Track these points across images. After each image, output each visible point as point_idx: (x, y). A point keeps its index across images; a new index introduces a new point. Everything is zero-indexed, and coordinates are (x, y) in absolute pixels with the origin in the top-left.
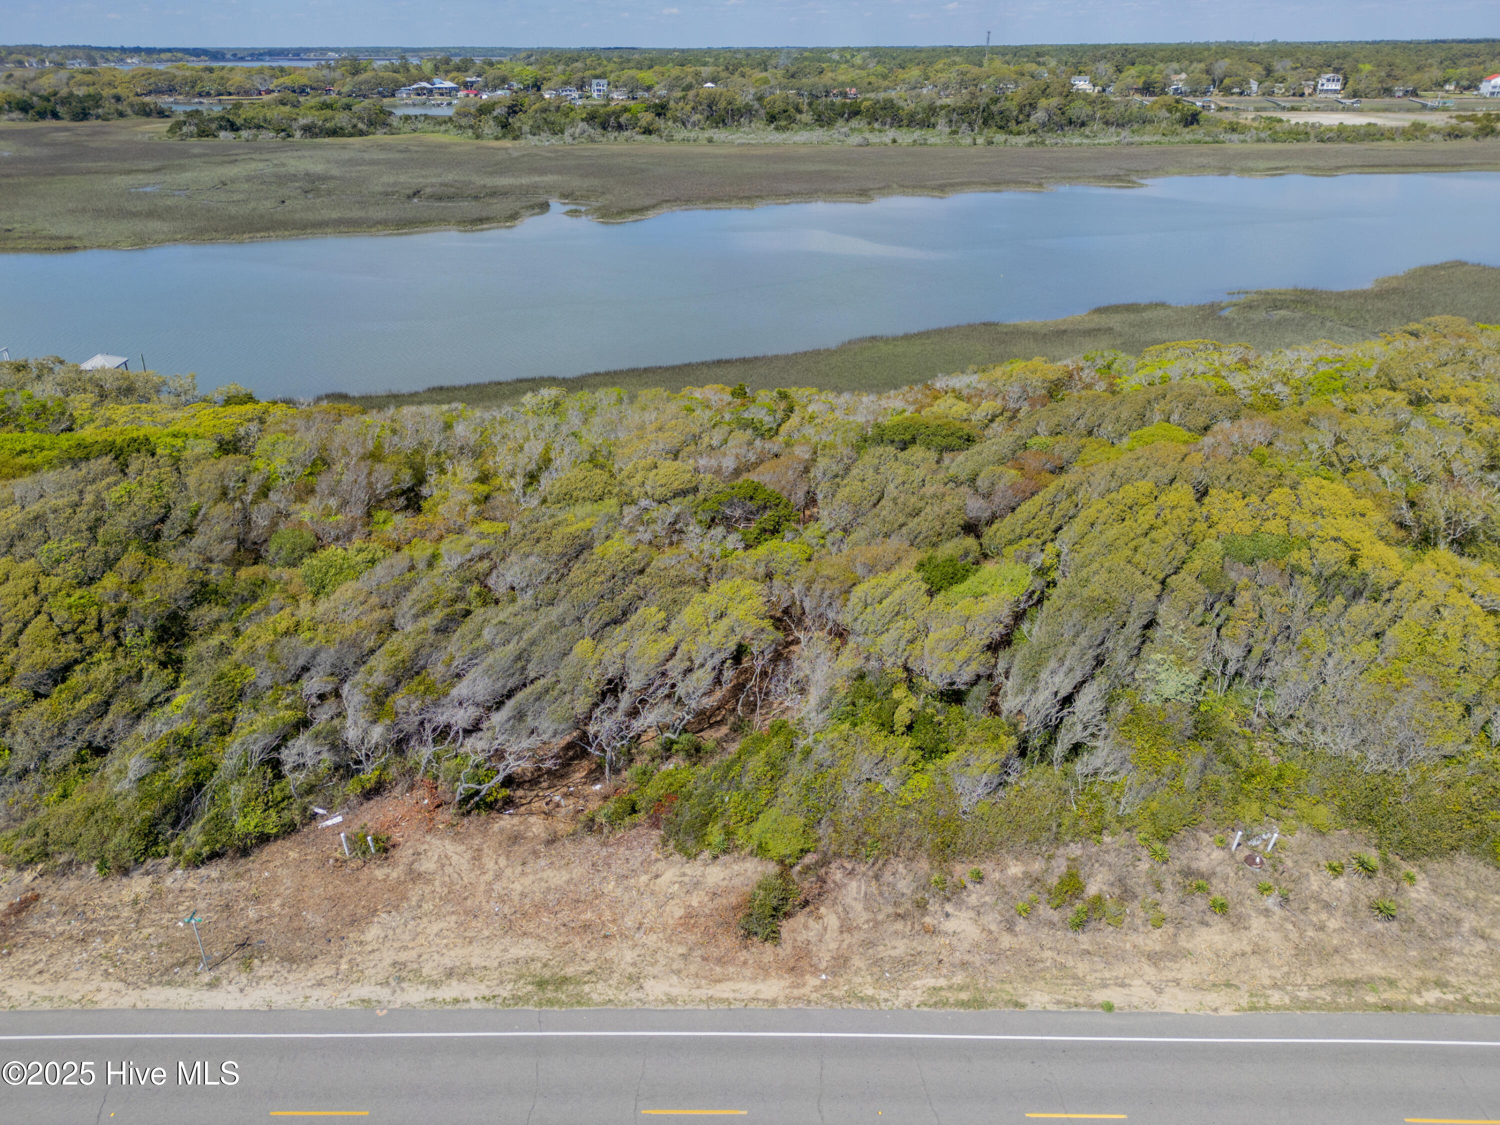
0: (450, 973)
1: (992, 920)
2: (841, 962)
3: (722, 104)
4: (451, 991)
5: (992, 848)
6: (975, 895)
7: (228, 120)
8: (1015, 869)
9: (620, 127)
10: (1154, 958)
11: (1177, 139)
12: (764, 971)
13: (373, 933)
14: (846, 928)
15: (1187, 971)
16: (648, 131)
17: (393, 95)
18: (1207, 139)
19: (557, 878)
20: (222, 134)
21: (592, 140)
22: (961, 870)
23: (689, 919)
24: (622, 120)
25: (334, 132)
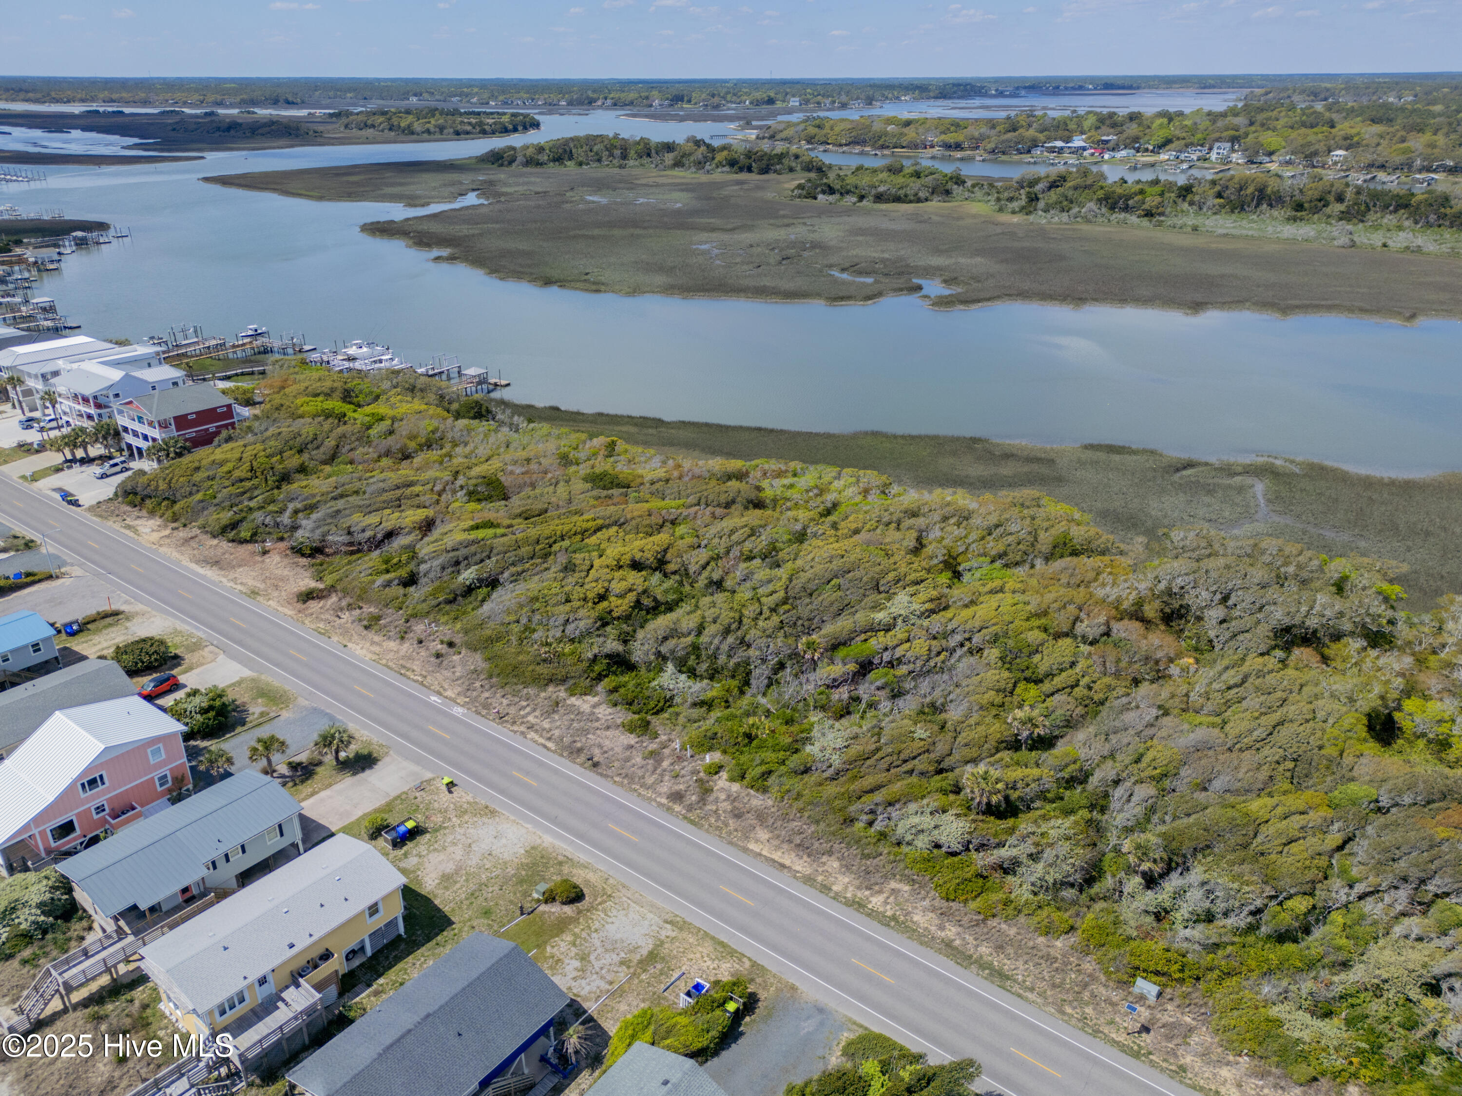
0: (242, 583)
2: (311, 615)
3: (1250, 190)
4: (237, 586)
7: (829, 186)
9: (1126, 209)
12: (293, 608)
13: (240, 569)
14: (321, 607)
16: (1149, 214)
17: (1029, 152)
19: (287, 573)
20: (820, 196)
21: (1088, 221)
23: (296, 591)
24: (1130, 202)
25: (898, 199)
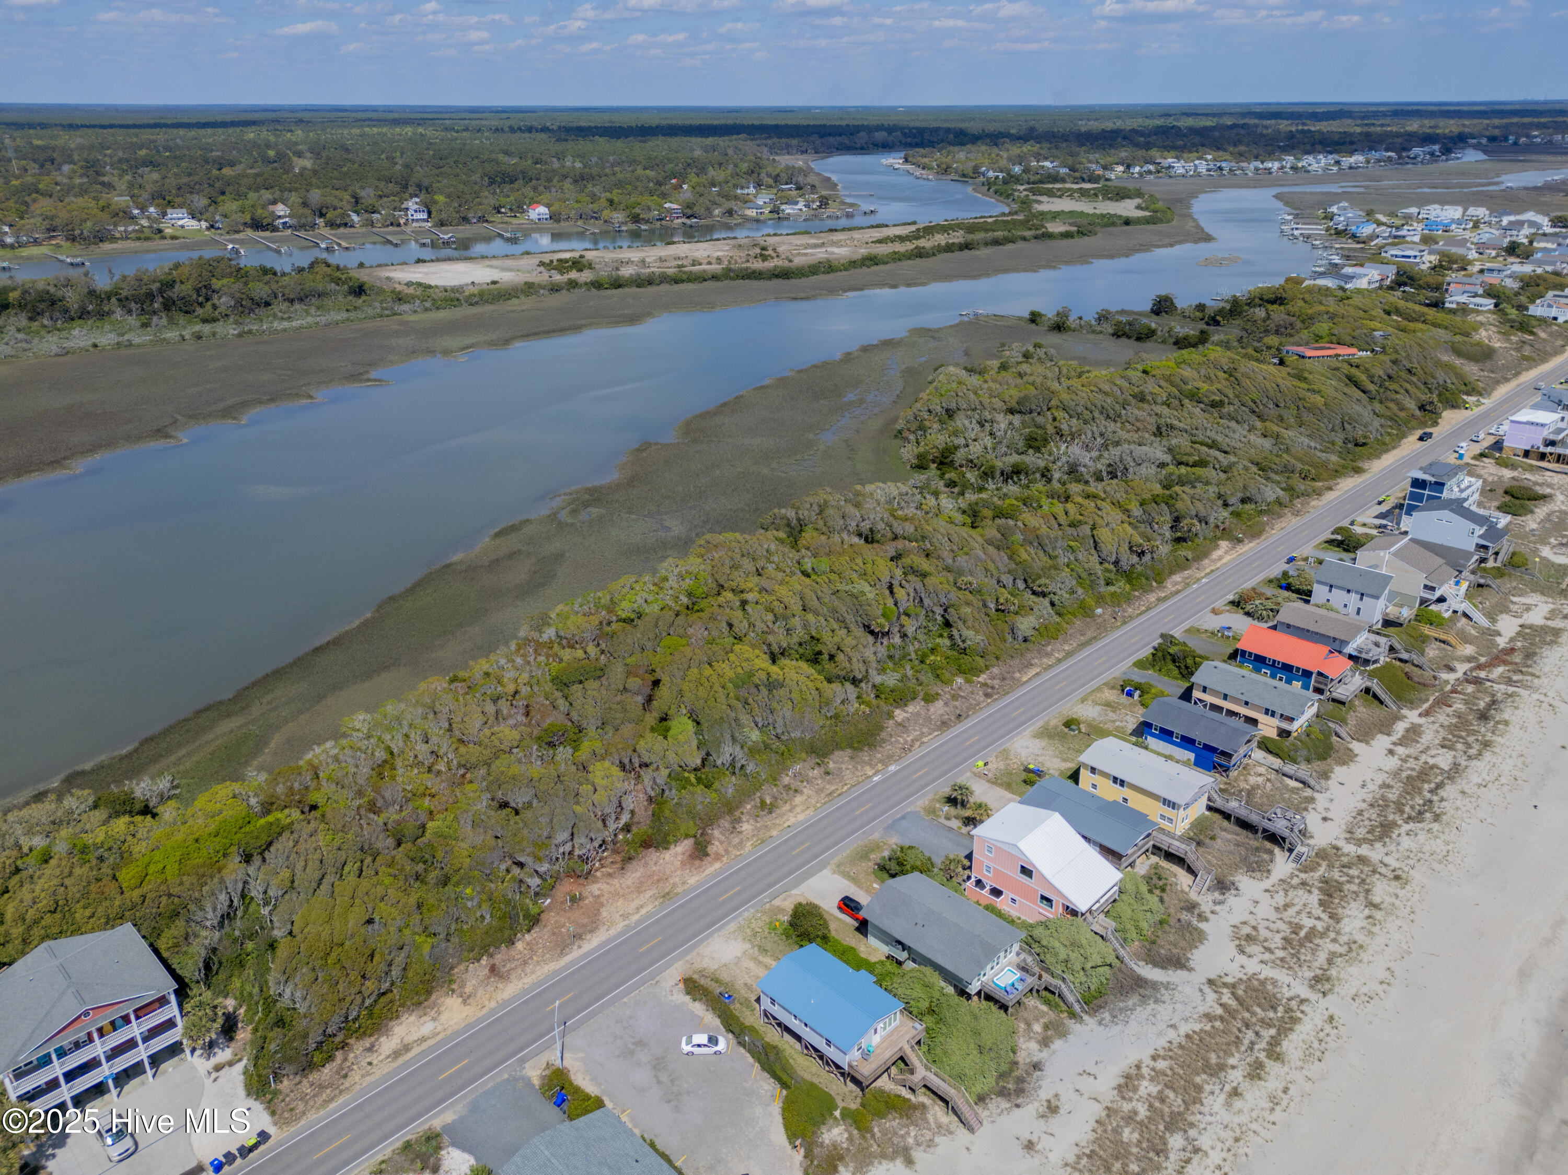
0: (638, 909)
1: (752, 821)
2: (727, 851)
4: (643, 911)
5: (741, 804)
6: (744, 818)
8: (749, 807)
10: (790, 811)
11: (360, 315)
12: (711, 863)
13: (604, 914)
14: (721, 843)
15: (798, 810)
18: (387, 312)
19: (638, 874)
22: (737, 813)
23: (683, 863)
